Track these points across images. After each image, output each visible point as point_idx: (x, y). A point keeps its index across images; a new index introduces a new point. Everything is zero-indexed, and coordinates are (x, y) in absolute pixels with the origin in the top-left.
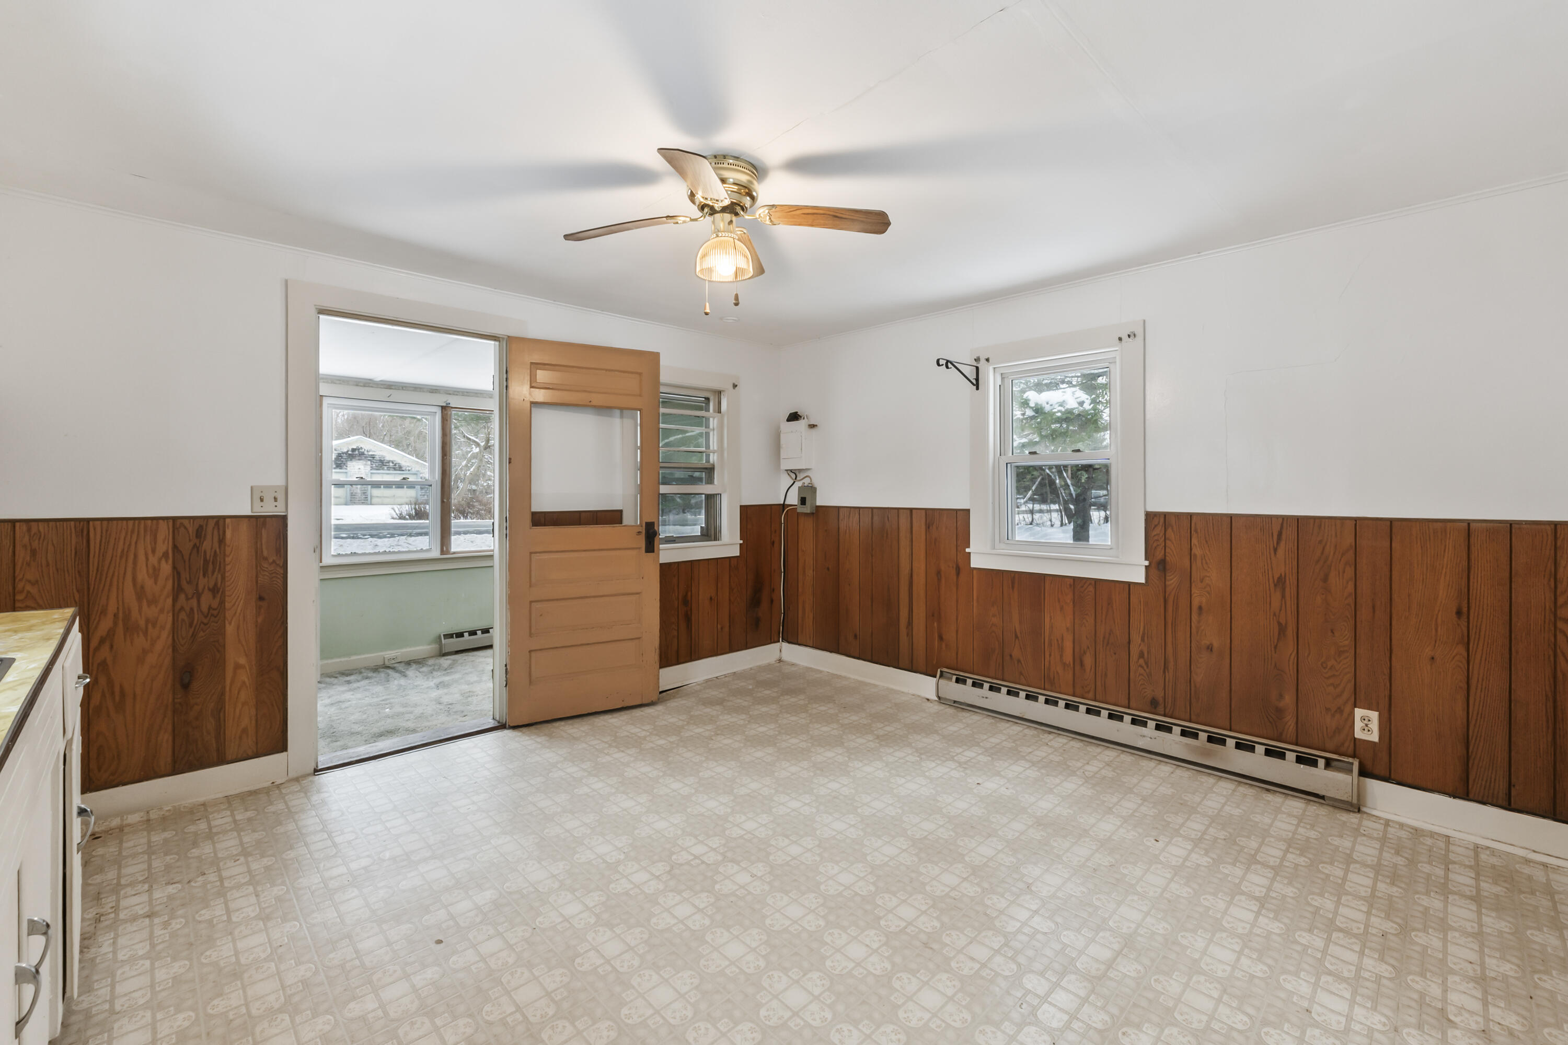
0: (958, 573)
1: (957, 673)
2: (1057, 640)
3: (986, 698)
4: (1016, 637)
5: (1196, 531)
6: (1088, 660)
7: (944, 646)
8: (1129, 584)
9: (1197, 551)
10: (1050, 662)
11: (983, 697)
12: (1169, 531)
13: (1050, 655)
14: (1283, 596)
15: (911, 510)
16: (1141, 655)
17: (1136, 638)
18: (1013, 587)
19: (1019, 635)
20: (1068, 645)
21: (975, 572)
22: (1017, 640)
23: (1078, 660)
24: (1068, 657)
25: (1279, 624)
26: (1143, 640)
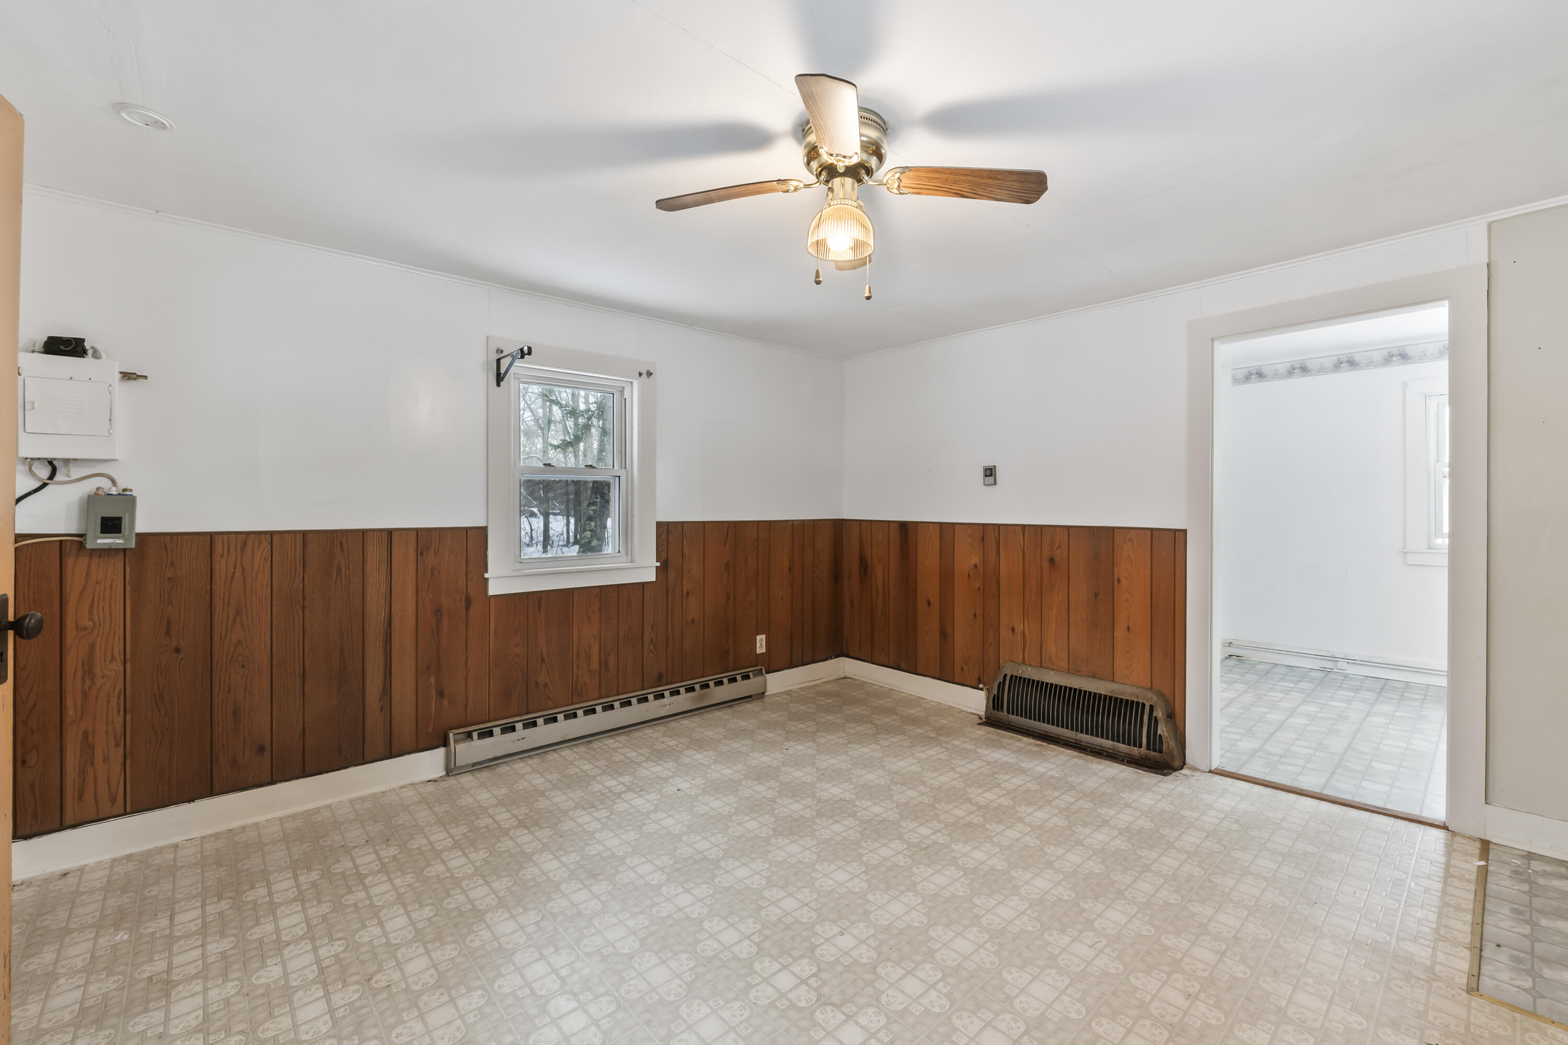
0: (468, 607)
1: (476, 727)
2: (585, 650)
3: (523, 739)
4: (543, 660)
5: (686, 536)
6: (612, 661)
7: (446, 703)
8: (643, 584)
9: (686, 551)
10: (578, 675)
11: (519, 740)
12: (670, 536)
13: (578, 668)
14: (729, 575)
15: (390, 533)
16: (651, 642)
17: (648, 628)
18: (539, 609)
19: (546, 658)
20: (595, 651)
21: (492, 600)
22: (544, 664)
23: (604, 664)
24: (595, 665)
25: (727, 593)
26: (652, 628)
